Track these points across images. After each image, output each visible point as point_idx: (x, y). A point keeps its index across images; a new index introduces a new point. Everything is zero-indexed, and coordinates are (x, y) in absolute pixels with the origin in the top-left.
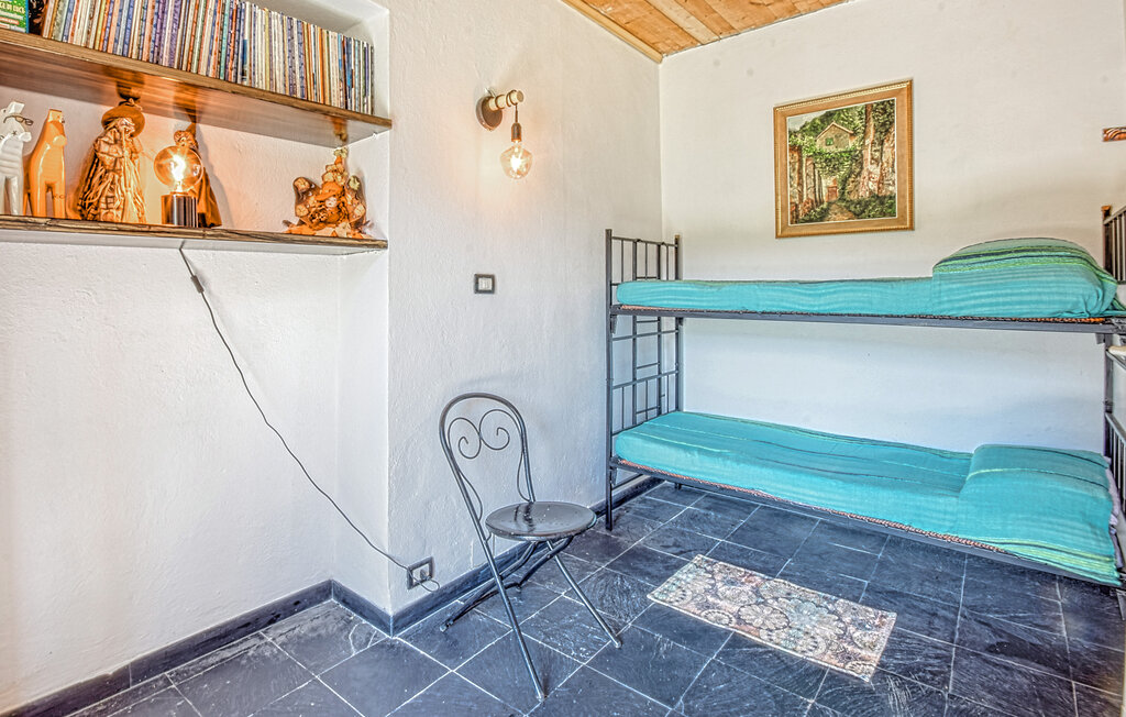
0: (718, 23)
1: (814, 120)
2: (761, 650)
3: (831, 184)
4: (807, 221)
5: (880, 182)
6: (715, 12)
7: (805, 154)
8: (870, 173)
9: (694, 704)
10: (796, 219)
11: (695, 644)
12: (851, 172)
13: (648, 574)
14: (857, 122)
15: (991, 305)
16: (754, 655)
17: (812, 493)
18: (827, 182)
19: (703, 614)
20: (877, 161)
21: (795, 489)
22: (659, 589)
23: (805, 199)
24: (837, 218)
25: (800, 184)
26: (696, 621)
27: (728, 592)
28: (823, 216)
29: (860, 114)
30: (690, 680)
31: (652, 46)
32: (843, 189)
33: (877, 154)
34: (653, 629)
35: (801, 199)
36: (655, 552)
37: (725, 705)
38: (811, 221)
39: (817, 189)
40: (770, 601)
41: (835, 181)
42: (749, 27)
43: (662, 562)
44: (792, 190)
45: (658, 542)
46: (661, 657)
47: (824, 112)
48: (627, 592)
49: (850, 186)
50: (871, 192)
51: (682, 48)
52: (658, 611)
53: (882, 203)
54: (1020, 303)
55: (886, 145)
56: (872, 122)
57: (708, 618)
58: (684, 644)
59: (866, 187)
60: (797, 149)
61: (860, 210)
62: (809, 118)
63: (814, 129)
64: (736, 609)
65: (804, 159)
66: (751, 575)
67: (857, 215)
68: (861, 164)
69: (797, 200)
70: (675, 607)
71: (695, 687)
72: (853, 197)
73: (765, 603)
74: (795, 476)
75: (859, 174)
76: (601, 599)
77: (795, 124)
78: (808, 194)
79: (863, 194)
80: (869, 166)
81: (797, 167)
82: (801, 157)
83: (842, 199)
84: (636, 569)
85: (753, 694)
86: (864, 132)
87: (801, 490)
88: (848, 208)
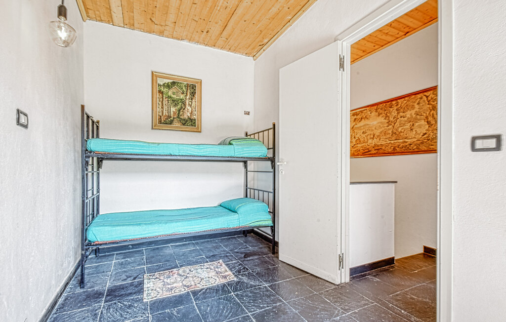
0: (129, 19)
1: (168, 83)
2: (204, 290)
3: (174, 111)
4: (165, 124)
5: (191, 113)
6: (133, 12)
7: (164, 96)
8: (188, 109)
9: (209, 320)
10: (160, 122)
11: (183, 304)
12: (182, 108)
13: (131, 293)
14: (184, 89)
15: (248, 153)
16: (204, 293)
17: (198, 226)
18: (173, 109)
19: (173, 292)
20: (190, 106)
21: (192, 227)
22: (145, 295)
23: (164, 114)
24: (176, 124)
25: (162, 108)
26: (173, 297)
27: (172, 281)
28: (171, 122)
29: (185, 86)
30: (198, 315)
31: (87, 9)
32: (179, 113)
33: (190, 103)
34: (161, 310)
35: (163, 114)
36: (122, 284)
37: (216, 313)
38: (166, 124)
39: (169, 111)
40: (188, 275)
41: (176, 109)
42: (140, 29)
43: (131, 286)
44: (159, 110)
45: (119, 280)
46: (178, 316)
47: (172, 81)
48: (130, 307)
49: (181, 113)
50: (188, 117)
51: (101, 21)
52: (154, 303)
53: (192, 122)
54: (254, 153)
55: (193, 100)
56: (189, 91)
57: (177, 293)
58: (180, 306)
59: (186, 115)
60: (160, 92)
61: (184, 122)
62: (167, 81)
63: (168, 86)
64: (181, 284)
65: (164, 98)
66: (172, 271)
67: (184, 124)
68: (185, 105)
69: (161, 114)
70: (159, 297)
71: (202, 315)
72: (182, 117)
73: (187, 277)
74: (190, 222)
75: (184, 109)
76: (122, 316)
77: (161, 81)
78: (165, 113)
79: (186, 117)
80: (188, 107)
81: (161, 100)
82: (163, 96)
83: (178, 117)
84: (122, 295)
85: (219, 303)
86: (186, 93)
87: (194, 227)
88: (180, 121)
